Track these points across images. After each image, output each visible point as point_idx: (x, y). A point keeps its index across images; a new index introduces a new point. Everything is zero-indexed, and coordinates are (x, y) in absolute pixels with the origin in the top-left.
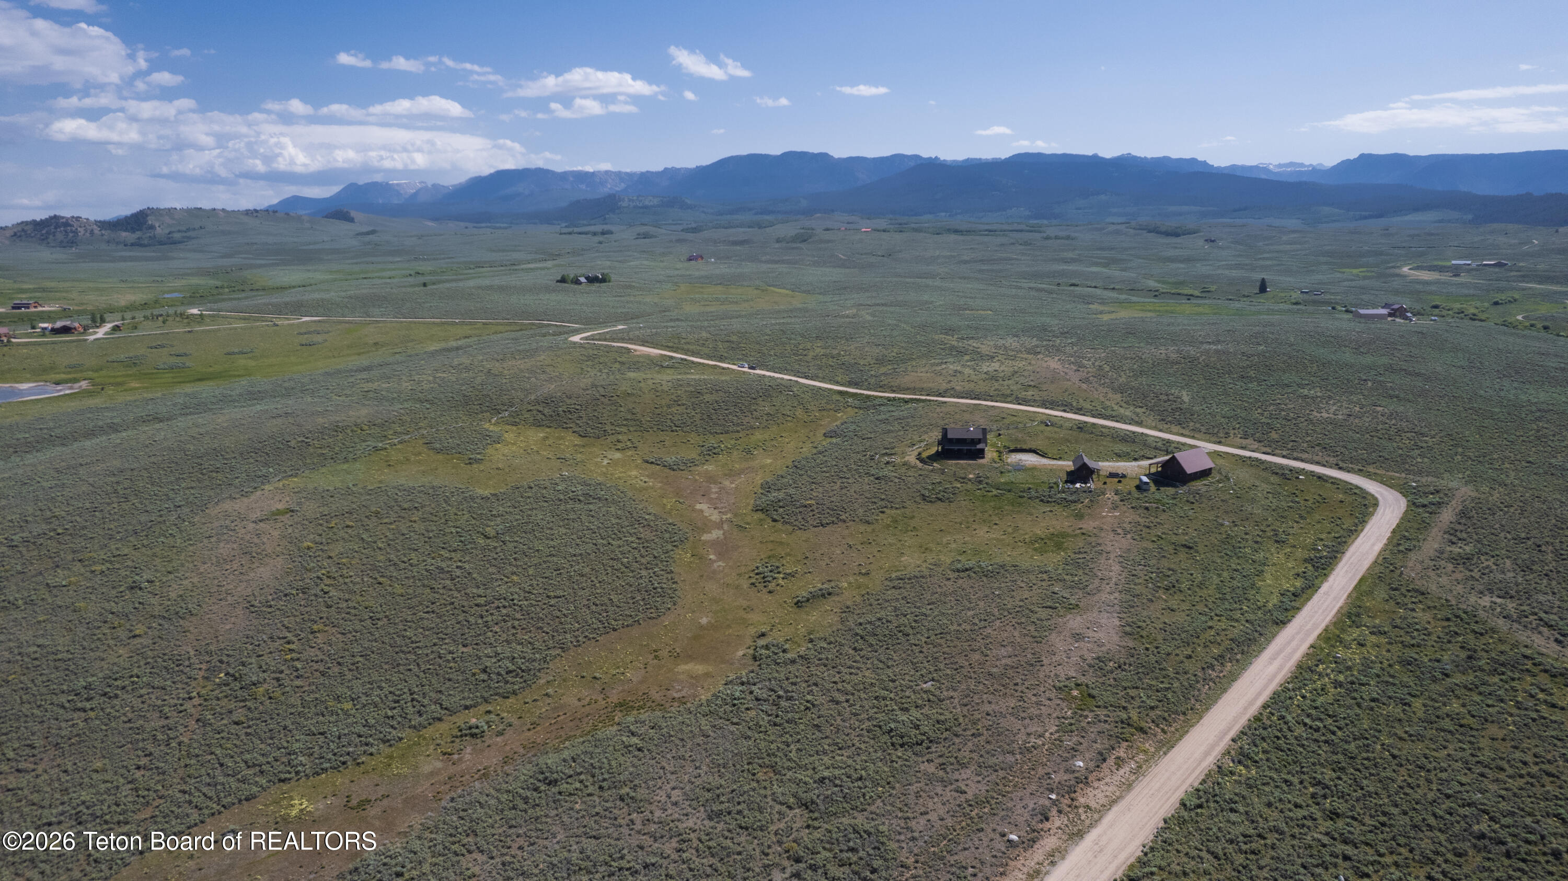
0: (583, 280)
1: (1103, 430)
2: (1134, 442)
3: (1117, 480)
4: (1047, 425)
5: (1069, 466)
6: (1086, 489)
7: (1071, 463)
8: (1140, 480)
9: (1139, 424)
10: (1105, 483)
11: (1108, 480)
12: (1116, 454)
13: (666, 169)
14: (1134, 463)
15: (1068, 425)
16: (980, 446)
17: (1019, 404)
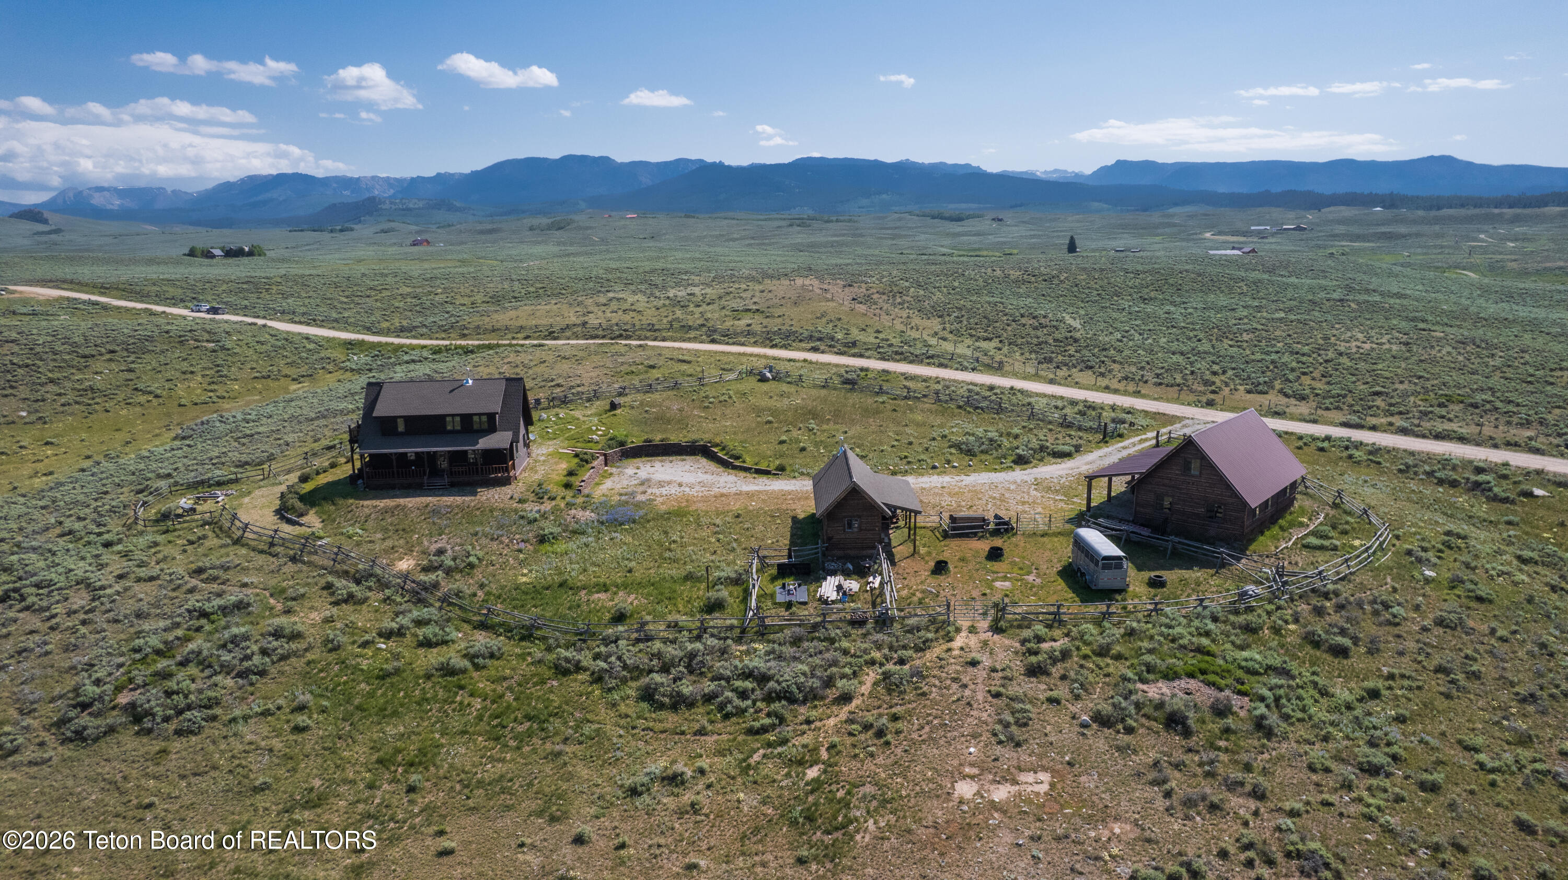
0: (217, 252)
1: (909, 384)
2: (1000, 410)
3: (983, 546)
4: (763, 379)
5: (798, 497)
6: (861, 606)
7: (807, 485)
8: (1081, 546)
9: (998, 368)
10: (940, 568)
11: (951, 550)
12: (957, 446)
13: (439, 174)
14: (1019, 475)
15: (819, 376)
16: (497, 440)
17: (713, 341)
